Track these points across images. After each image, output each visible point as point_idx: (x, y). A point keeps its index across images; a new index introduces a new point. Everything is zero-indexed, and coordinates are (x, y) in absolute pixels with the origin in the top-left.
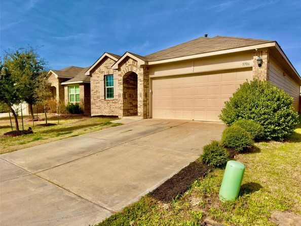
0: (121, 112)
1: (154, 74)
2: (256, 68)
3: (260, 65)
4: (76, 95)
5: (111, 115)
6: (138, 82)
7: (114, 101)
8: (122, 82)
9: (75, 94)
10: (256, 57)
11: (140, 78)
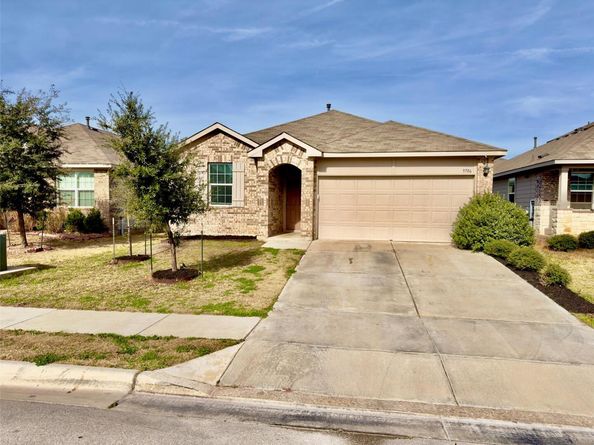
0: (265, 230)
1: (325, 171)
2: (480, 177)
3: (485, 175)
4: (80, 192)
5: (224, 234)
6: (303, 181)
7: (232, 211)
8: (266, 179)
9: (76, 190)
10: (481, 165)
11: (307, 177)
